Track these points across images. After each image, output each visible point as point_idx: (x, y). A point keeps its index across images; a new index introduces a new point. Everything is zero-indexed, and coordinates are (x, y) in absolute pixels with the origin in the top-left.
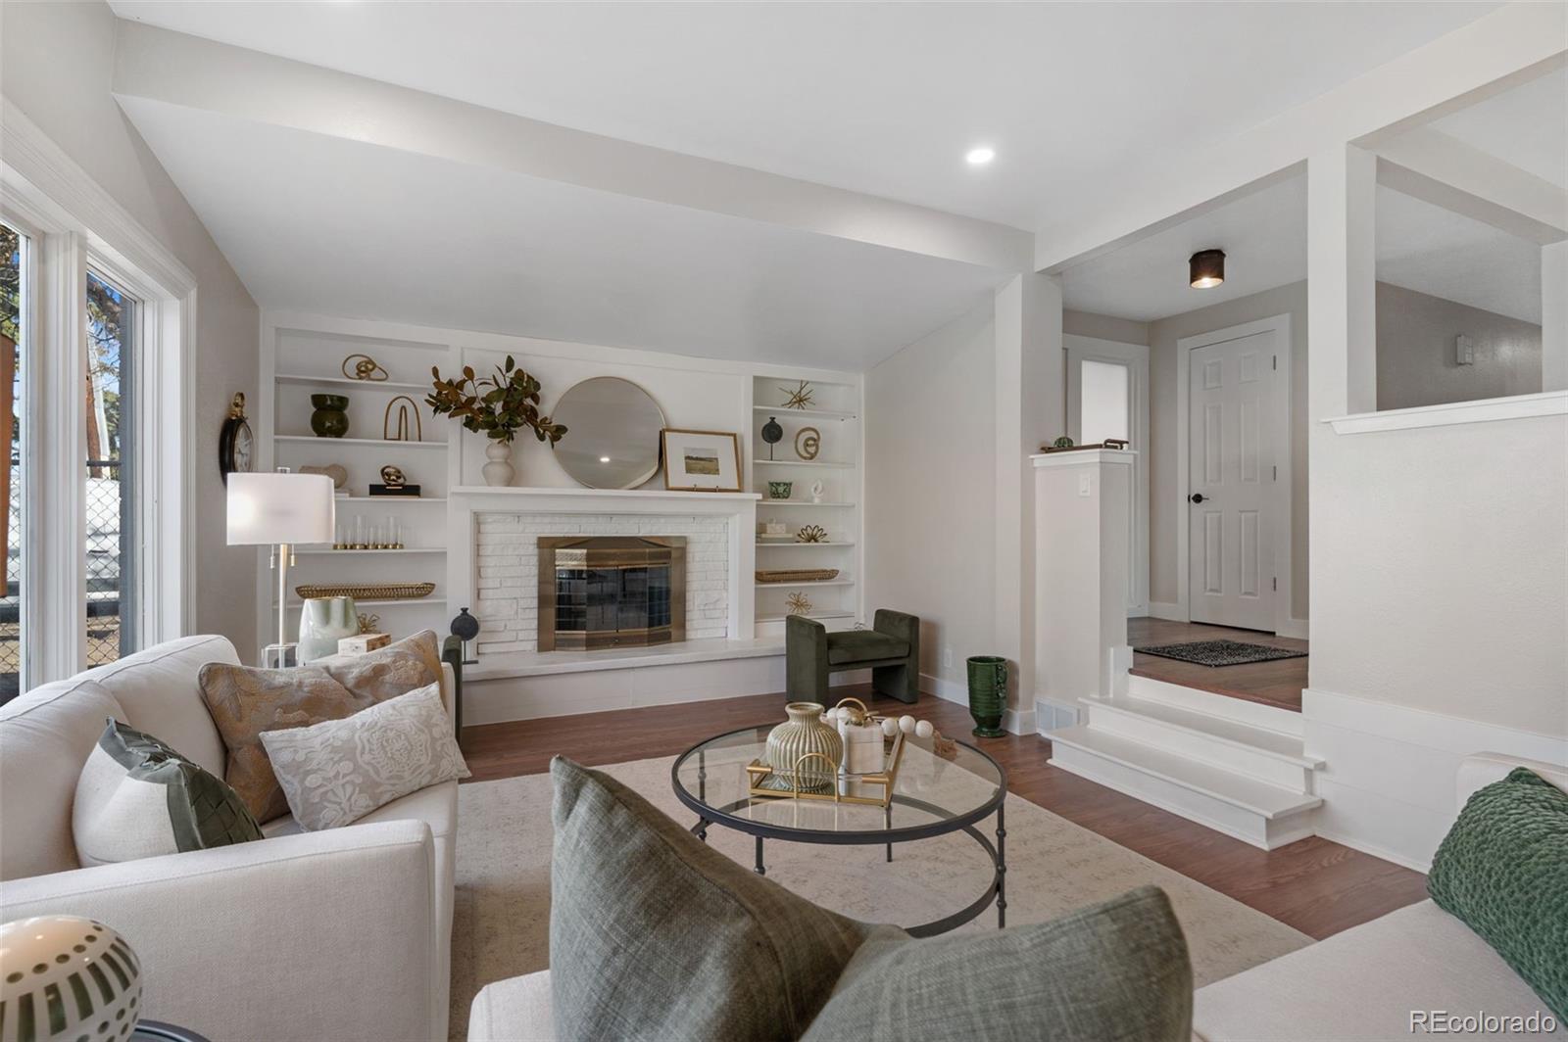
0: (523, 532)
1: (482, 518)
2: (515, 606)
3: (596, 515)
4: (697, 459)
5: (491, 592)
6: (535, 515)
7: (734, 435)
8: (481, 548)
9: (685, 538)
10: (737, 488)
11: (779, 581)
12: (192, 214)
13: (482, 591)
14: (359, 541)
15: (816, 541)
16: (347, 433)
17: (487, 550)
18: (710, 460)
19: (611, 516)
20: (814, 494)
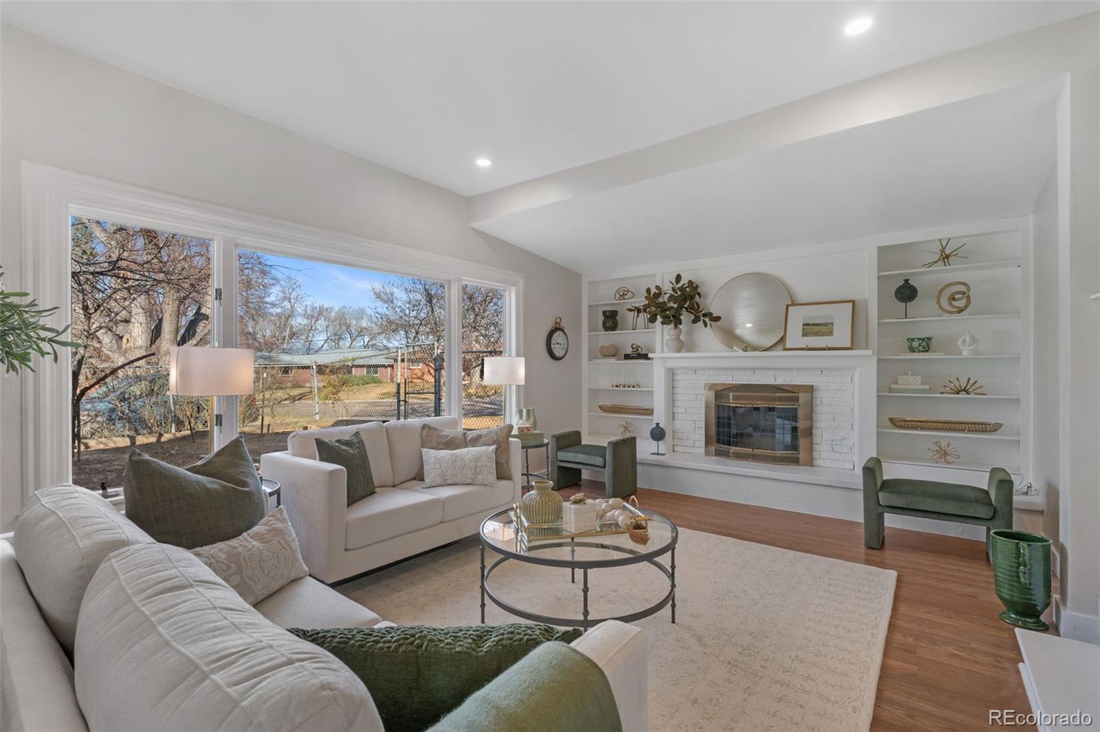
0: (698, 380)
1: (675, 372)
2: (693, 425)
3: (744, 369)
4: (814, 325)
5: (680, 415)
6: (704, 369)
7: (853, 302)
8: (675, 389)
9: (812, 386)
10: (849, 345)
11: (916, 428)
12: (523, 251)
13: (676, 415)
14: (622, 383)
15: (968, 393)
16: (618, 328)
17: (678, 390)
18: (826, 325)
19: (754, 370)
20: (961, 347)
